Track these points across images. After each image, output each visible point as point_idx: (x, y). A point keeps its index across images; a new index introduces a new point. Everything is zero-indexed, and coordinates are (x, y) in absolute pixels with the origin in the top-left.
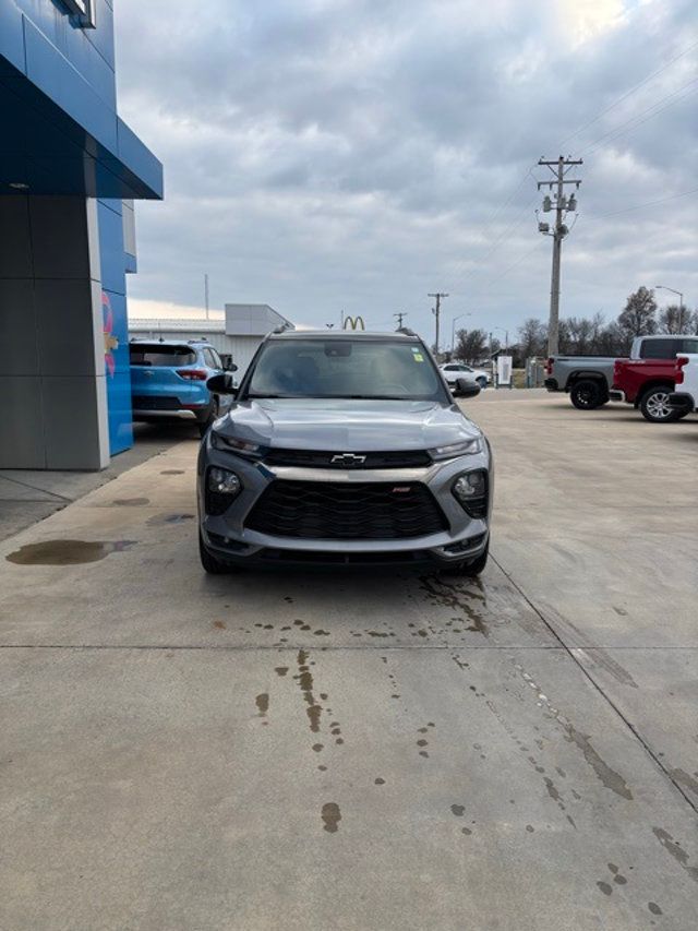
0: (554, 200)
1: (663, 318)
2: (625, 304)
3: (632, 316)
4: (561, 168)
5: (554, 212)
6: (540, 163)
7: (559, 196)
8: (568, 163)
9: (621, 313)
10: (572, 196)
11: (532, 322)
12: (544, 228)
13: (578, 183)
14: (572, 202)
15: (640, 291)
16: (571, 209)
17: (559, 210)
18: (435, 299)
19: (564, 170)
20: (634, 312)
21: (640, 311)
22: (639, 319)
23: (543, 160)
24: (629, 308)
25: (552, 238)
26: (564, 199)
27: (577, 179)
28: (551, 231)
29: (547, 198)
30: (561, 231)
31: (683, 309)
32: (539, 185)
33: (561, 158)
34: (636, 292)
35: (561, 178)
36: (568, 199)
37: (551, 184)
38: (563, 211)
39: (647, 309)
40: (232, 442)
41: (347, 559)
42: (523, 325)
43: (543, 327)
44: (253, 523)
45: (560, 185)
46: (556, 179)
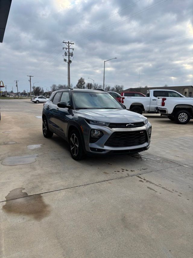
0: (67, 53)
1: (87, 86)
2: (78, 82)
3: (79, 85)
4: (69, 44)
5: (68, 56)
6: (63, 42)
7: (69, 52)
8: (70, 43)
9: (77, 84)
10: (72, 52)
11: (54, 85)
12: (65, 60)
13: (73, 49)
14: (72, 54)
15: (81, 79)
16: (72, 56)
17: (69, 56)
18: (29, 77)
19: (70, 45)
20: (80, 84)
21: (81, 84)
22: (81, 86)
23: (64, 42)
24: (79, 83)
25: (67, 63)
26: (70, 53)
27: (73, 48)
28: (67, 61)
29: (66, 52)
30: (70, 62)
31: (91, 84)
32: (63, 48)
33: (69, 42)
34: (80, 79)
35: (69, 47)
36: (71, 53)
37: (66, 48)
38: (70, 56)
39: (83, 83)
40: (95, 122)
41: (130, 152)
42: (52, 86)
43: (57, 87)
44: (107, 144)
45: (69, 49)
46: (68, 47)
